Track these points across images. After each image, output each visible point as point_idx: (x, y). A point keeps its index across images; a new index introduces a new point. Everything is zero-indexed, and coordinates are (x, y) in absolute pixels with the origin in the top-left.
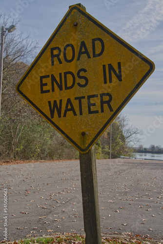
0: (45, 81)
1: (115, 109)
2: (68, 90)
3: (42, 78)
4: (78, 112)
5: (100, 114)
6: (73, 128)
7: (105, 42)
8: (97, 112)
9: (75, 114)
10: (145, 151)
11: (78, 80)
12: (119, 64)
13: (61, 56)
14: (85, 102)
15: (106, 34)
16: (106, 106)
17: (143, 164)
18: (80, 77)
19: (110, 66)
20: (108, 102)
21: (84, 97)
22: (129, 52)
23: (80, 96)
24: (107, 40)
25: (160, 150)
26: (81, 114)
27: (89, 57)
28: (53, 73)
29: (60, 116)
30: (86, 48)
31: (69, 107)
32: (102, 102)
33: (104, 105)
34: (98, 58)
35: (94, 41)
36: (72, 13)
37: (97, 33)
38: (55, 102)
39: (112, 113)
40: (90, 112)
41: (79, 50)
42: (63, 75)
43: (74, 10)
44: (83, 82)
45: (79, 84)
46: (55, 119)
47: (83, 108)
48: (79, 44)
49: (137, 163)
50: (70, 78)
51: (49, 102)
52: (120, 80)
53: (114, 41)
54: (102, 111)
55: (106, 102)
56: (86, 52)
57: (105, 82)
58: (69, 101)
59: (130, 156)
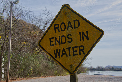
0: (52, 40)
1: (86, 53)
2: (63, 44)
3: (50, 39)
4: (68, 55)
5: (79, 56)
6: (66, 63)
7: (80, 21)
8: (77, 55)
9: (67, 56)
10: (94, 70)
11: (68, 40)
12: (87, 32)
13: (59, 28)
14: (71, 50)
15: (80, 18)
16: (81, 52)
17: (94, 77)
18: (69, 38)
19: (83, 33)
20: (83, 50)
21: (71, 48)
22: (91, 26)
23: (69, 47)
24: (81, 21)
25: (103, 69)
26: (70, 56)
27: (73, 29)
28: (56, 36)
29: (59, 57)
30: (71, 24)
31: (64, 52)
32: (80, 50)
33: (81, 51)
34: (77, 29)
35: (74, 21)
36: (64, 8)
37: (76, 17)
38: (57, 50)
39: (85, 55)
40: (74, 55)
41: (67, 25)
42: (60, 37)
43: (65, 7)
44: (70, 40)
45: (68, 41)
46: (58, 58)
47: (71, 53)
48: (68, 22)
49: (90, 77)
50: (64, 38)
51: (54, 50)
52: (88, 39)
53: (84, 21)
54: (80, 54)
55: (81, 50)
56: (71, 26)
57: (81, 40)
58: (64, 50)
59: (85, 73)
